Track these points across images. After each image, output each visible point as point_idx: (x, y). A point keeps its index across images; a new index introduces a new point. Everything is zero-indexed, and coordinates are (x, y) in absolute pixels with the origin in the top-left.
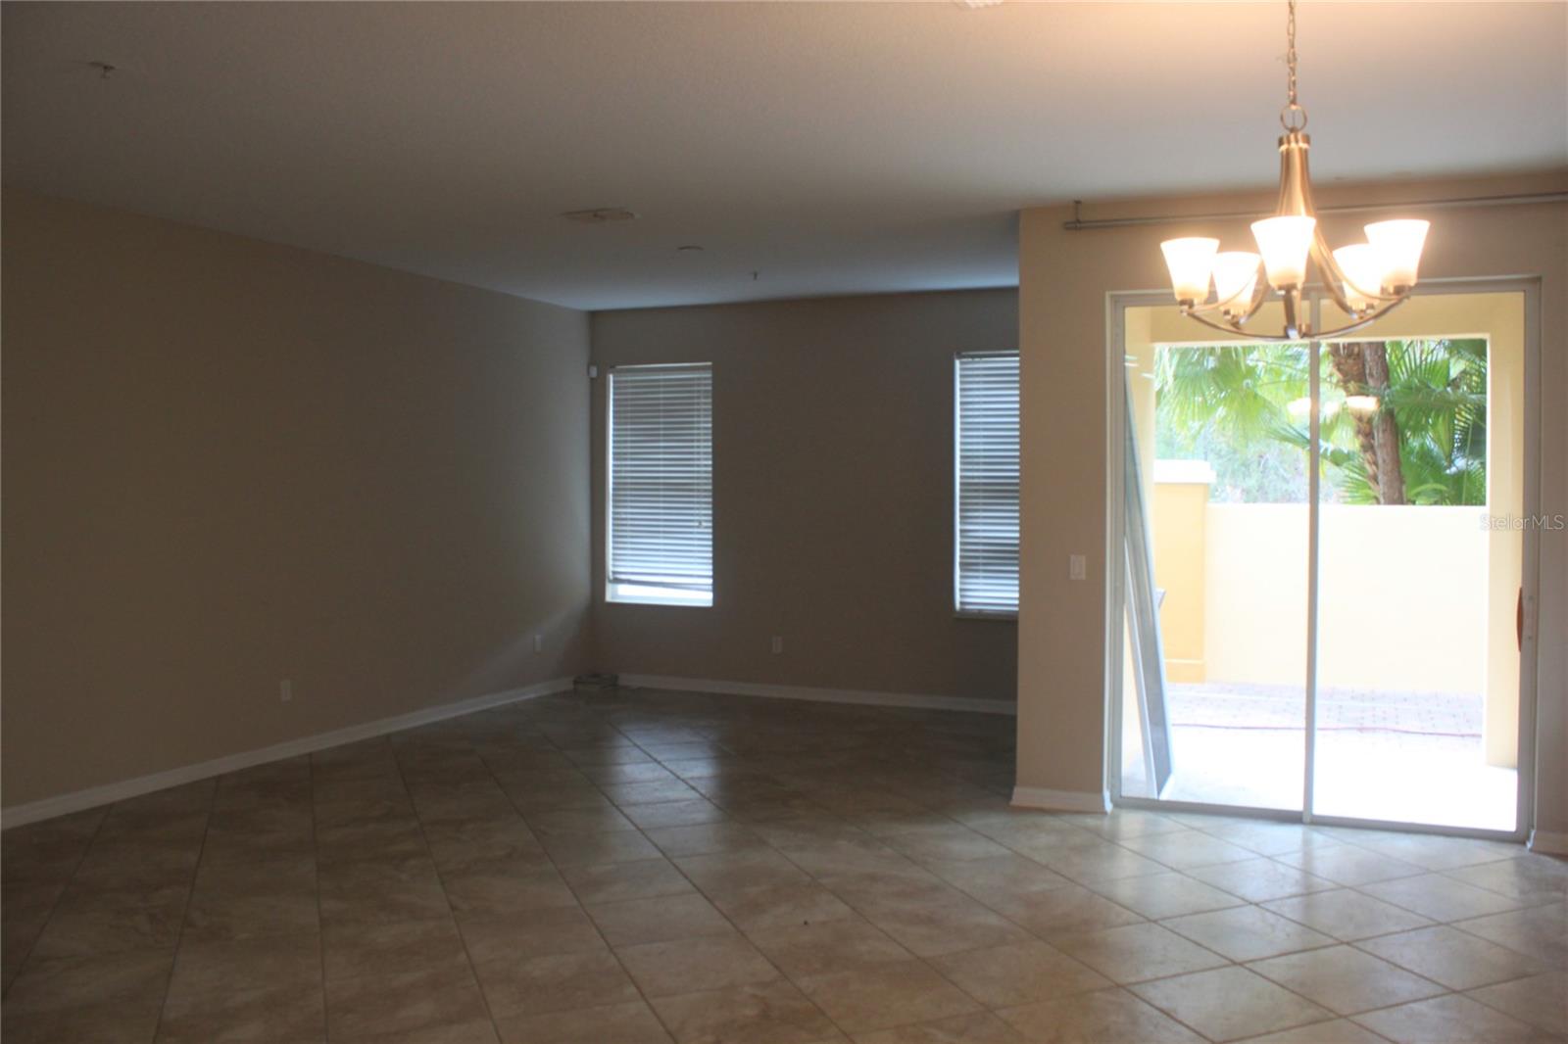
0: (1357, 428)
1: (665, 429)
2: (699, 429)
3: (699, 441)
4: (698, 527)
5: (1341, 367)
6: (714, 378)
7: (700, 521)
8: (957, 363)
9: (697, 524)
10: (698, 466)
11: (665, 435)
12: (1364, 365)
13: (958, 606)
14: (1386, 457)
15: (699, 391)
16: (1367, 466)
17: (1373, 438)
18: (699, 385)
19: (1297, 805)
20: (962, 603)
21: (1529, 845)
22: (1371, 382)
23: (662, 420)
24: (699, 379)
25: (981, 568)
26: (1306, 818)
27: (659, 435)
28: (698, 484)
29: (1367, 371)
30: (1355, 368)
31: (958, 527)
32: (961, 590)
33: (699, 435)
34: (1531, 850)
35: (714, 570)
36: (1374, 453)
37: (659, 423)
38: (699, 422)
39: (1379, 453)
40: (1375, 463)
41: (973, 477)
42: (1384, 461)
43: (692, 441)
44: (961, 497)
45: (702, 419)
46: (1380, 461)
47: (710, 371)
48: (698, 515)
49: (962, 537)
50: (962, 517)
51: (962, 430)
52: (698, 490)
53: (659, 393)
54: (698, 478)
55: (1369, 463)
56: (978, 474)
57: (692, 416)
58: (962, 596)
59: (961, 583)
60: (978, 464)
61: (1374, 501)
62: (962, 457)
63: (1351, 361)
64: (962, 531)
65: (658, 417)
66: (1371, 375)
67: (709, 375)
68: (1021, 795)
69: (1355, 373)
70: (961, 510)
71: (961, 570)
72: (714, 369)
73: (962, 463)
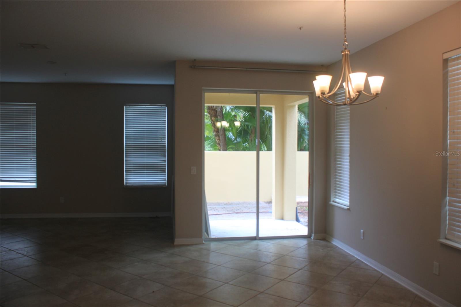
0: (214, 130)
1: (16, 126)
2: (30, 126)
3: (30, 130)
4: (30, 160)
5: (210, 113)
6: (37, 109)
7: (31, 158)
8: (125, 107)
9: (30, 159)
10: (30, 139)
11: (16, 128)
12: (216, 112)
13: (125, 184)
14: (223, 138)
15: (30, 113)
16: (217, 141)
17: (219, 133)
18: (30, 111)
19: (254, 235)
20: (126, 183)
21: (312, 238)
22: (219, 117)
23: (15, 123)
24: (30, 109)
25: (132, 172)
26: (257, 238)
27: (14, 128)
28: (30, 145)
29: (218, 114)
30: (214, 113)
31: (125, 159)
32: (126, 179)
33: (30, 128)
34: (313, 239)
35: (37, 175)
36: (219, 137)
37: (14, 124)
38: (30, 124)
39: (220, 137)
40: (220, 140)
41: (130, 143)
42: (222, 139)
43: (28, 130)
44: (126, 150)
45: (32, 123)
46: (221, 139)
47: (36, 106)
48: (30, 156)
49: (126, 162)
50: (126, 156)
51: (126, 128)
52: (30, 148)
53: (14, 113)
54: (30, 143)
55: (217, 139)
56: (131, 142)
57: (28, 122)
58: (126, 181)
59: (126, 177)
60: (131, 139)
61: (218, 150)
62: (126, 137)
63: (213, 111)
64: (126, 160)
65: (14, 122)
66: (219, 115)
67: (35, 107)
68: (177, 241)
69: (214, 115)
70: (126, 154)
71: (126, 173)
72: (37, 105)
73: (126, 139)
